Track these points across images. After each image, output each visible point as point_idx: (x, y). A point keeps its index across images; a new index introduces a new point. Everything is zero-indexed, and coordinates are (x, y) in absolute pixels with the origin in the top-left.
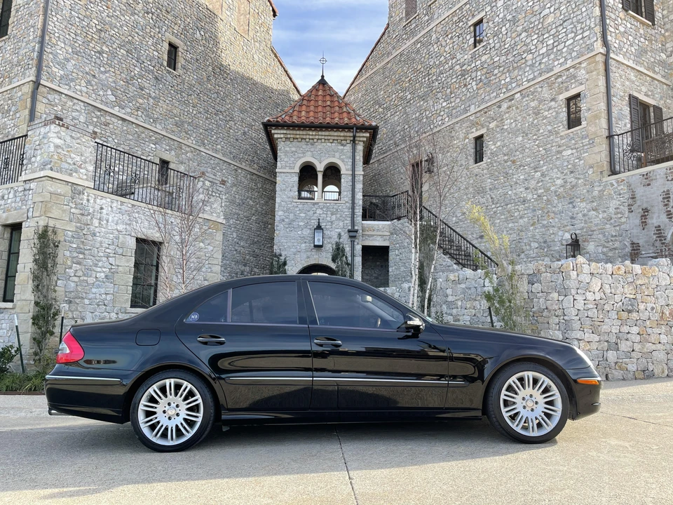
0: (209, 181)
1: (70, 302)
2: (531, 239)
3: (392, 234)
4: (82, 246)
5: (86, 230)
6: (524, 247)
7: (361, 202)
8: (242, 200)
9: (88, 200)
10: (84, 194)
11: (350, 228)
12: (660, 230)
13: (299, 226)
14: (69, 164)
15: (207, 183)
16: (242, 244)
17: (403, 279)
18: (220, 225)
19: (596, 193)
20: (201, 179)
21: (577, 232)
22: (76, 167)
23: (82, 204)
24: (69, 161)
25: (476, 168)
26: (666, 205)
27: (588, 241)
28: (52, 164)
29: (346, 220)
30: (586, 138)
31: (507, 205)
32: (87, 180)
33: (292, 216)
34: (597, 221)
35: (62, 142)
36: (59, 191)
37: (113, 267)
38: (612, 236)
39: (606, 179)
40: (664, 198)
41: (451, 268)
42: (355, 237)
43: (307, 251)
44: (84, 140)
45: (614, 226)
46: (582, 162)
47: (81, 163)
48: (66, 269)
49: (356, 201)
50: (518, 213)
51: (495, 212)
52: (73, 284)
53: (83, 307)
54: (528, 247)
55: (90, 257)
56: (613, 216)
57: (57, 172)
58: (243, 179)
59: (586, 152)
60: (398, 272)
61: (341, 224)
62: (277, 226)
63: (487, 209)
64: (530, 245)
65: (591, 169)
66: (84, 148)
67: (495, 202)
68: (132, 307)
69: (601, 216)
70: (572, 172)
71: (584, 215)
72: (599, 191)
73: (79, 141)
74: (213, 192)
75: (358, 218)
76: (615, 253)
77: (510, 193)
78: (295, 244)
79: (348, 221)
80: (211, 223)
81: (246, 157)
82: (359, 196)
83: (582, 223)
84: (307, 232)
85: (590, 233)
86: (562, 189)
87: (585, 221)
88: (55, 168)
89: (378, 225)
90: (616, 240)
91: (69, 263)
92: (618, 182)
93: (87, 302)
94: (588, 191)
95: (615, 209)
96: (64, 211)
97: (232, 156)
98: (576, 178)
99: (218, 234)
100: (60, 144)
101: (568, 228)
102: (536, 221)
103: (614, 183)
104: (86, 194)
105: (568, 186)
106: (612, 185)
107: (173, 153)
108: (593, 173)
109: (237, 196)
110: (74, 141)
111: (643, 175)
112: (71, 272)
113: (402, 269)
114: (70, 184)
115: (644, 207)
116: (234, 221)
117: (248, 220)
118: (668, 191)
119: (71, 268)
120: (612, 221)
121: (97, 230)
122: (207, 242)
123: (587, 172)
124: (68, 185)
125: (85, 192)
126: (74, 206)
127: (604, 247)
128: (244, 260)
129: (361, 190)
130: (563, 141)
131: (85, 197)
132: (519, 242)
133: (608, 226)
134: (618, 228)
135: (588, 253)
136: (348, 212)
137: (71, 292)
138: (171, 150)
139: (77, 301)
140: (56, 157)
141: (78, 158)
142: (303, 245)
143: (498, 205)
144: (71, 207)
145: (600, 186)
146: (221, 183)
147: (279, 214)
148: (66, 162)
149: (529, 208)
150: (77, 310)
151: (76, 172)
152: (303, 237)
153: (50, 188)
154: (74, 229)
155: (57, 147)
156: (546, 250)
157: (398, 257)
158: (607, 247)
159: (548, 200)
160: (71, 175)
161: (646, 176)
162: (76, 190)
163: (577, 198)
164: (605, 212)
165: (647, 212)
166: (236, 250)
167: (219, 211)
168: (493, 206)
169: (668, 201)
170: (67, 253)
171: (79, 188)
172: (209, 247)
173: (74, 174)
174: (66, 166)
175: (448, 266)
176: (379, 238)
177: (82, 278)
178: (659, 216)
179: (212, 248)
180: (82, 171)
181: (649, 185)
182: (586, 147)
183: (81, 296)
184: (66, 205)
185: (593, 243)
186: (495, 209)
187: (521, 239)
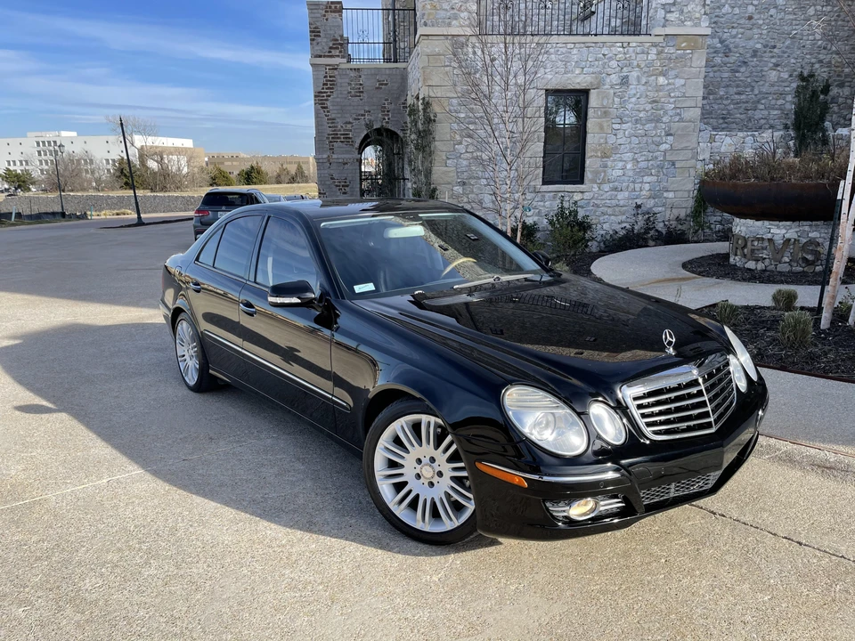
1: (464, 184)
4: (471, 115)
5: (475, 92)
9: (474, 53)
10: (468, 46)
14: (446, 10)
18: (700, 39)
22: (455, 11)
23: (467, 60)
24: (446, 6)
28: (426, 17)
32: (469, 25)
36: (437, 50)
37: (515, 135)
47: (460, 4)
48: (455, 145)
52: (465, 163)
53: (481, 188)
55: (484, 127)
57: (433, 26)
68: (544, 183)
80: (681, 39)
88: (429, 22)
91: (458, 137)
93: (484, 182)
96: (446, 74)
99: (696, 56)
104: (470, 45)
112: (461, 148)
114: (449, 37)
116: (819, 8)
119: (460, 143)
122: (672, 73)
124: (447, 39)
125: (469, 43)
126: (457, 65)
131: (470, 50)
137: (463, 172)
139: (472, 182)
140: (429, 7)
141: (455, 0)
144: (454, 68)
148: (442, 9)
150: (472, 192)
151: (456, 19)
153: (427, 49)
154: (460, 95)
160: (449, 25)
162: (457, 43)
166: (821, 61)
167: (697, 15)
170: (455, 126)
171: (462, 39)
172: (677, 80)
173: (454, 22)
174: (442, 14)
177: (475, 154)
179: (682, 82)
180: (462, 15)
183: (475, 175)
184: (447, 66)
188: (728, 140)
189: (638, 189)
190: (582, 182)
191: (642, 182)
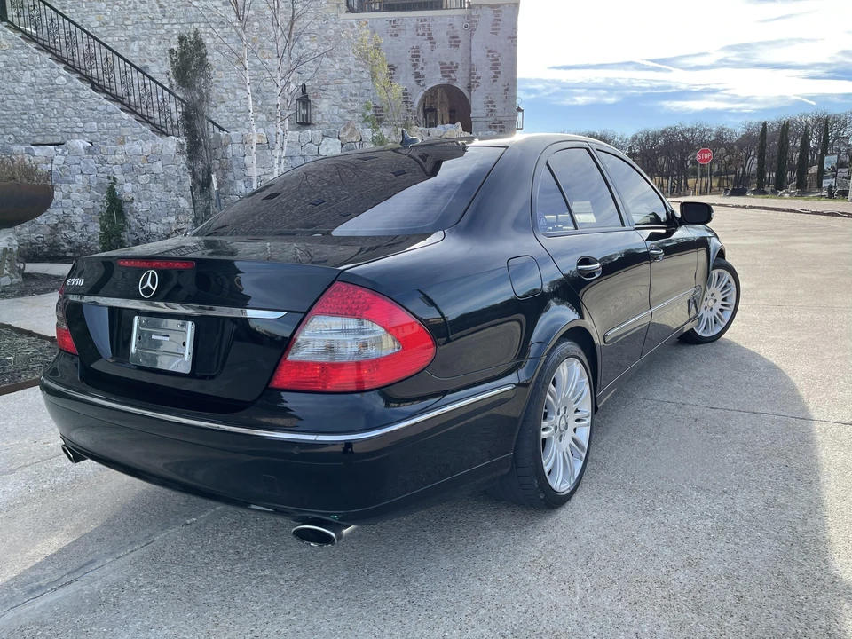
2: (236, 84)
6: (224, 95)
12: (406, 94)
19: (331, 33)
21: (305, 83)
26: (415, 65)
27: (320, 98)
31: (191, 23)
34: (332, 72)
38: (352, 95)
39: (344, 16)
40: (412, 56)
41: (116, 116)
45: (354, 82)
50: (212, 40)
51: (168, 32)
54: (231, 96)
56: (353, 69)
63: (152, 23)
64: (233, 93)
67: (167, 14)
69: (337, 66)
71: (315, 61)
72: (336, 31)
76: (354, 117)
83: (311, 71)
85: (323, 87)
87: (316, 68)
90: (356, 100)
92: (359, 23)
94: (320, 28)
95: (356, 59)
101: (293, 75)
103: (355, 24)
106: (352, 25)
108: (328, 4)
111: (391, 21)
115: (390, 62)
118: (418, 47)
120: (352, 75)
127: (341, 107)
132: (215, 86)
133: (346, 81)
134: (358, 85)
135: (320, 113)
143: (174, 21)
145: (336, 24)
149: (231, 36)
156: (260, 103)
158: (344, 108)
159: (261, 29)
161: (394, 22)
163: (305, 35)
164: (342, 61)
165: (394, 69)
168: (165, 21)
169: (417, 60)
175: (110, 113)
178: (406, 77)
181: (396, 35)
185: (327, 101)
186: (169, 26)
187: (219, 81)
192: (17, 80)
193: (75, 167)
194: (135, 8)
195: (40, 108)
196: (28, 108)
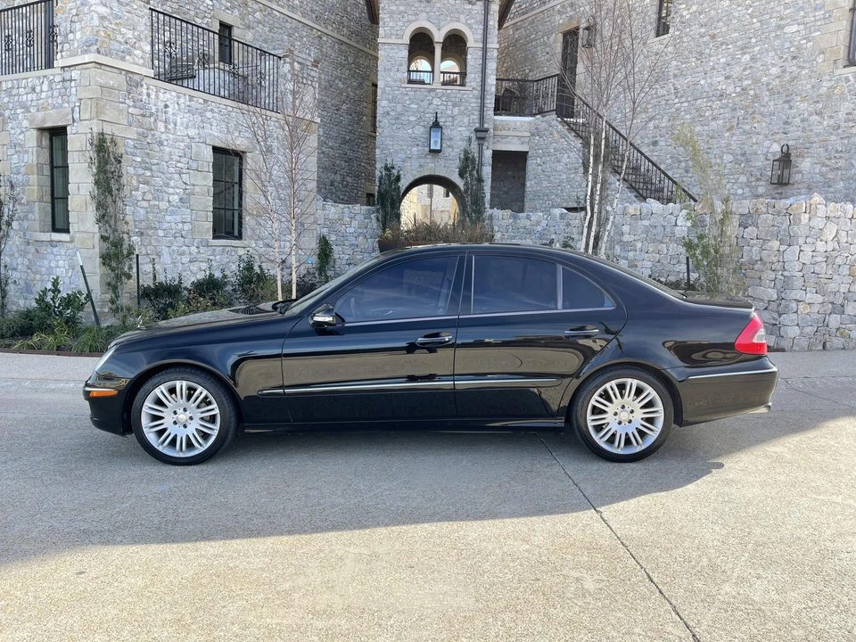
0: (299, 63)
1: (142, 234)
2: (724, 150)
3: (533, 135)
4: (147, 160)
5: (150, 137)
6: (713, 161)
7: (493, 89)
8: (329, 81)
9: (148, 95)
10: (142, 86)
11: (477, 125)
13: (409, 122)
14: (120, 42)
15: (297, 66)
16: (330, 144)
17: (546, 198)
18: (313, 124)
19: (823, 90)
20: (288, 60)
21: (790, 143)
22: (128, 46)
23: (142, 100)
24: (119, 38)
25: (656, 43)
27: (803, 157)
28: (99, 44)
29: (473, 114)
30: (820, 9)
31: (696, 100)
32: (143, 65)
33: (399, 108)
34: (819, 129)
35: (108, 10)
36: (111, 82)
37: (188, 187)
38: (837, 151)
39: (840, 71)
42: (483, 139)
43: (421, 158)
44: (135, 7)
45: (842, 138)
46: (811, 44)
47: (134, 40)
48: (131, 191)
49: (487, 88)
50: (711, 112)
51: (677, 110)
52: (142, 211)
53: (157, 240)
54: (718, 161)
55: (159, 174)
56: (843, 124)
57: (106, 55)
58: (329, 50)
59: (818, 30)
60: (539, 188)
61: (466, 120)
62: (380, 122)
63: (666, 104)
64: (721, 158)
65: (822, 56)
66: (136, 18)
67: (679, 95)
68: (214, 238)
69: (825, 123)
70: (794, 58)
71: (803, 120)
72: (829, 88)
73: (128, 8)
74: (303, 78)
75: (489, 112)
76: (837, 175)
77: (702, 82)
78: (405, 147)
79: (476, 116)
80: (303, 122)
81: (333, 17)
82: (491, 80)
83: (798, 130)
84: (420, 131)
85: (808, 145)
86: (778, 81)
87: (803, 128)
88: (102, 50)
89: (515, 122)
90: (841, 157)
91: (135, 183)
93: (161, 233)
94: (813, 87)
95: (847, 114)
96: (120, 111)
97: (314, 16)
98: (799, 67)
99: (312, 138)
100: (105, 14)
101: (778, 136)
102: (735, 124)
103: (851, 78)
104: (145, 86)
105: (787, 77)
106: (847, 80)
107: (236, 12)
108: (824, 61)
109: (323, 76)
110: (123, 8)
112: (138, 194)
113: (545, 184)
114: (124, 72)
117: (337, 110)
119: (137, 189)
120: (840, 131)
121: (164, 137)
123: (815, 60)
124: (121, 73)
125: (143, 83)
126: (132, 104)
127: (824, 165)
128: (334, 165)
129: (495, 72)
130: (788, 11)
131: (145, 91)
132: (708, 153)
133: (833, 138)
134: (846, 141)
135: (800, 172)
136: (475, 104)
137: (141, 221)
138: (233, 8)
139: (150, 232)
140: (102, 34)
141: (130, 34)
142: (415, 149)
143: (683, 99)
144: (129, 106)
145: (831, 80)
146: (313, 65)
147: (382, 104)
148: (115, 40)
149: (727, 106)
150: (150, 244)
151: (130, 55)
152: (415, 138)
153: (99, 79)
154: (135, 136)
155: (102, 18)
156: (743, 165)
157: (540, 168)
158: (827, 166)
159: (756, 96)
160: (123, 59)
162: (133, 82)
163: (796, 95)
164: (831, 117)
167: (311, 105)
168: (676, 101)
170: (131, 170)
171: (136, 77)
172: (302, 155)
173: (128, 57)
174: (116, 45)
176: (515, 140)
177: (152, 203)
179: (305, 158)
180: (137, 52)
182: (819, 23)
183: (153, 226)
184: (122, 103)
185: (809, 159)
186: (679, 105)
187: (710, 148)
188: (333, 209)
189: (282, 246)
190: (240, 237)
191: (284, 241)
192: (559, 161)
193: (552, 229)
194: (656, 94)
195: (569, 180)
196: (561, 182)
